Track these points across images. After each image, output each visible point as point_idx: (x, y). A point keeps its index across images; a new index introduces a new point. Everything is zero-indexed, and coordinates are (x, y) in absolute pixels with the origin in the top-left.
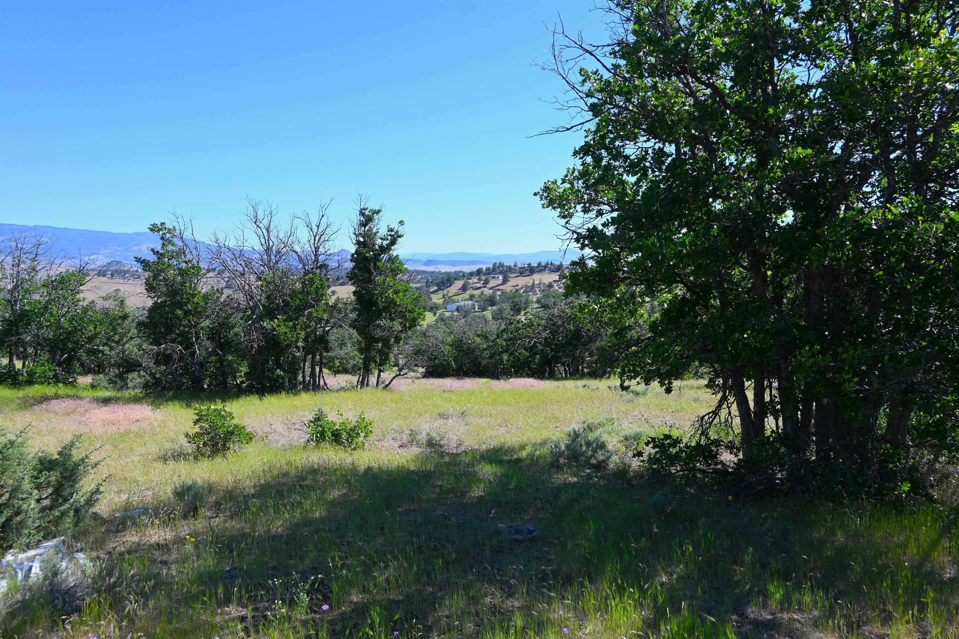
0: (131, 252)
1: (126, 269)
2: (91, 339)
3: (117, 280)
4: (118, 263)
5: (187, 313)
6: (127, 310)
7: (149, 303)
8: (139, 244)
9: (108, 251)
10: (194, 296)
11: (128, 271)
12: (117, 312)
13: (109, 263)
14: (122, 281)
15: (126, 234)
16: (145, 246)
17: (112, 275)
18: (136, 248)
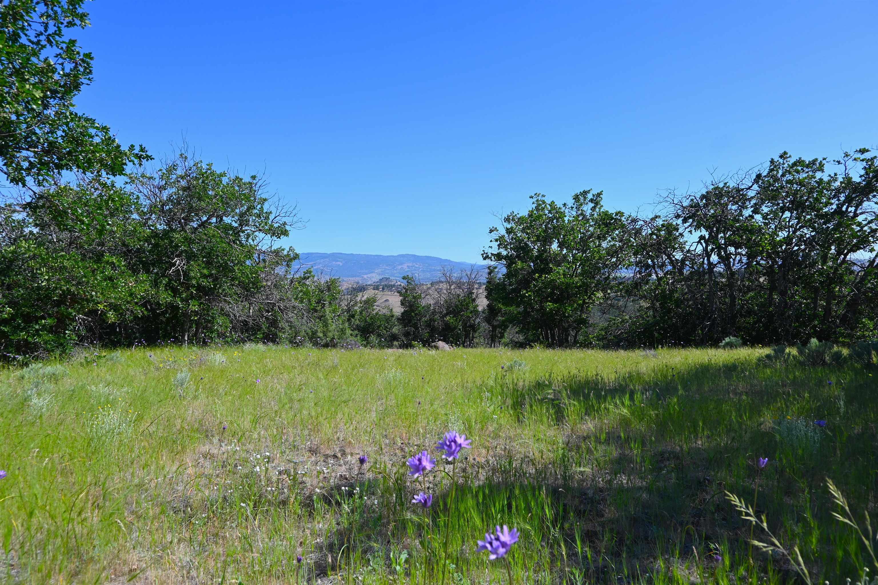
0: (396, 270)
1: (393, 283)
2: (379, 327)
3: (387, 293)
4: (387, 279)
5: (416, 314)
6: (394, 314)
7: (403, 310)
8: (402, 264)
9: (380, 270)
10: (419, 307)
11: (394, 285)
12: (388, 314)
13: (381, 280)
14: (390, 293)
15: (393, 256)
16: (406, 265)
17: (383, 289)
18: (400, 267)
